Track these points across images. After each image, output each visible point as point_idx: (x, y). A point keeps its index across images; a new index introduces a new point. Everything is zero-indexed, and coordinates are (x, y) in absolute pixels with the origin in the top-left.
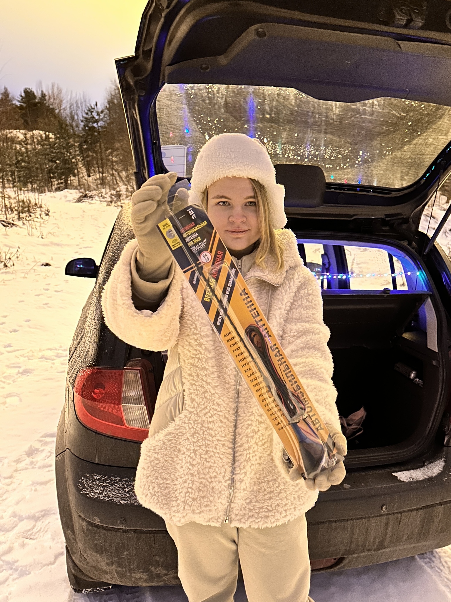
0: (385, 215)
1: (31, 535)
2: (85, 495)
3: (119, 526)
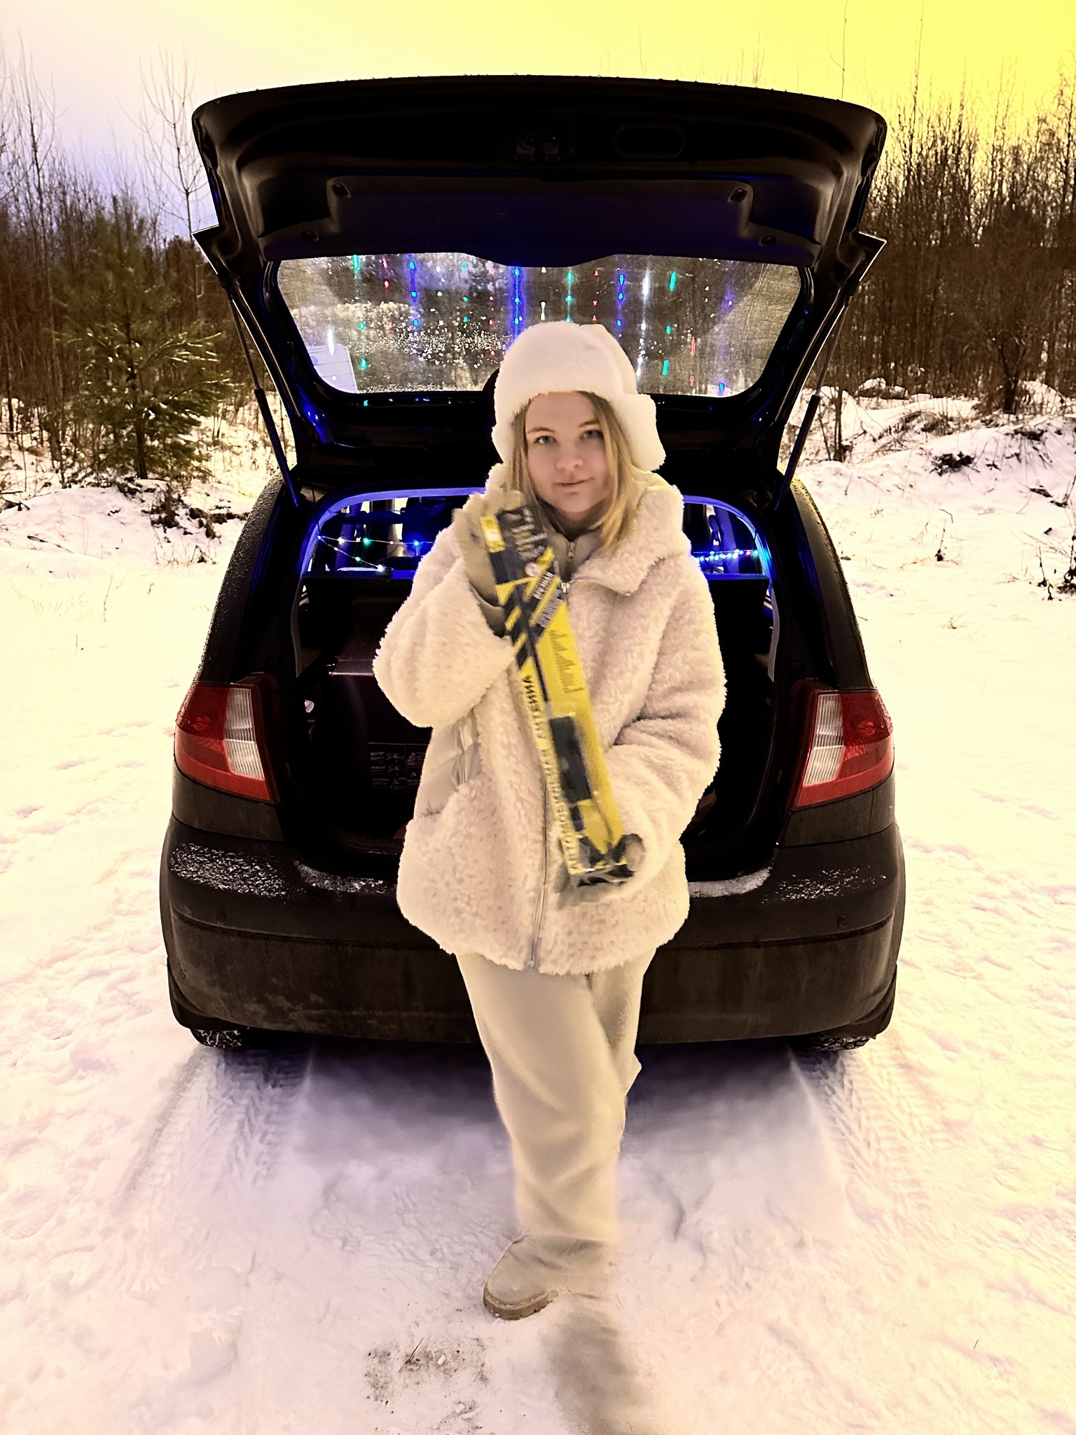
3: (216, 922)
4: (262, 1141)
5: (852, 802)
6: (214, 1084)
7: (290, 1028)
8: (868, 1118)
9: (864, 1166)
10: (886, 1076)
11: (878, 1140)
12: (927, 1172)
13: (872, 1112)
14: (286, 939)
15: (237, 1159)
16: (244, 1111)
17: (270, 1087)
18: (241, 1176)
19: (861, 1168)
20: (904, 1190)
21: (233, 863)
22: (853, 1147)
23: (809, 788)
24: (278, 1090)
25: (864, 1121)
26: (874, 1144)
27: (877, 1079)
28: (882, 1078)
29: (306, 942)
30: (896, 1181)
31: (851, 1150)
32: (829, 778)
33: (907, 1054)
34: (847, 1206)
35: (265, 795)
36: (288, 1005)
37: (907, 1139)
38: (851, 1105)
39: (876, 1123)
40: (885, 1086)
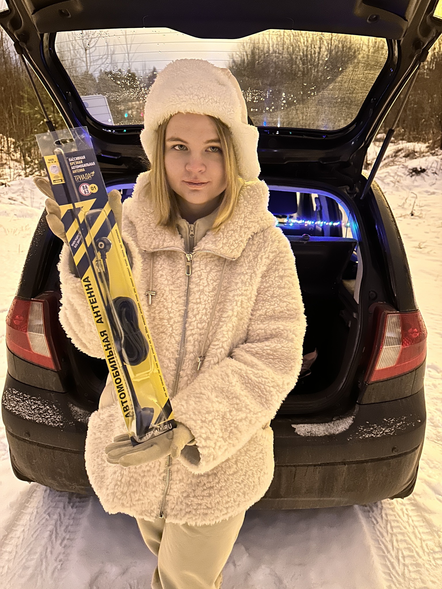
0: (320, 159)
4: (61, 544)
5: (404, 377)
8: (397, 541)
9: (397, 576)
10: (405, 512)
11: (404, 557)
12: (433, 582)
13: (400, 537)
15: (46, 557)
16: (54, 523)
17: (70, 507)
18: (46, 569)
19: (395, 577)
22: (390, 561)
23: (379, 371)
24: (74, 509)
25: (395, 543)
26: (401, 560)
28: (403, 513)
32: (392, 364)
35: (51, 365)
37: (420, 557)
38: (387, 532)
39: (402, 546)
40: (405, 518)
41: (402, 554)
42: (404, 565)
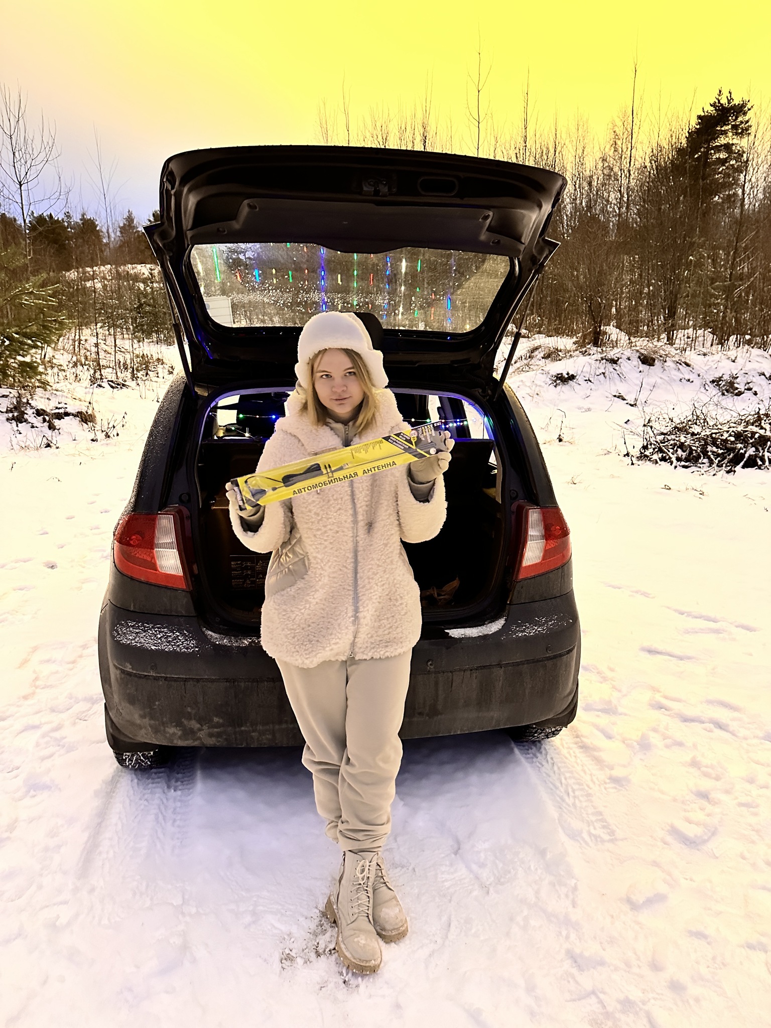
0: (452, 361)
1: (85, 716)
2: (118, 642)
3: (149, 672)
5: (551, 575)
6: (132, 792)
7: (196, 743)
8: (566, 779)
9: (567, 807)
10: (573, 754)
11: (574, 791)
12: (605, 807)
13: (568, 775)
14: (198, 680)
16: (157, 807)
17: (173, 791)
18: (163, 849)
19: (565, 808)
20: (593, 818)
21: (160, 632)
22: (559, 796)
23: (525, 567)
24: (179, 793)
25: (563, 781)
26: (571, 794)
27: (567, 755)
28: (570, 755)
29: (212, 681)
30: (587, 814)
31: (558, 799)
32: (538, 561)
33: (584, 739)
34: (560, 830)
35: (183, 585)
36: (198, 726)
37: (591, 789)
38: (554, 772)
39: (571, 781)
40: (573, 759)
41: (572, 788)
42: (575, 797)
